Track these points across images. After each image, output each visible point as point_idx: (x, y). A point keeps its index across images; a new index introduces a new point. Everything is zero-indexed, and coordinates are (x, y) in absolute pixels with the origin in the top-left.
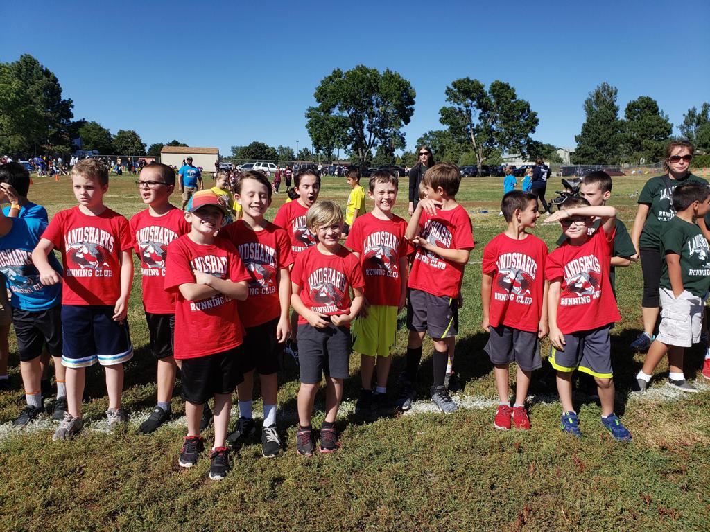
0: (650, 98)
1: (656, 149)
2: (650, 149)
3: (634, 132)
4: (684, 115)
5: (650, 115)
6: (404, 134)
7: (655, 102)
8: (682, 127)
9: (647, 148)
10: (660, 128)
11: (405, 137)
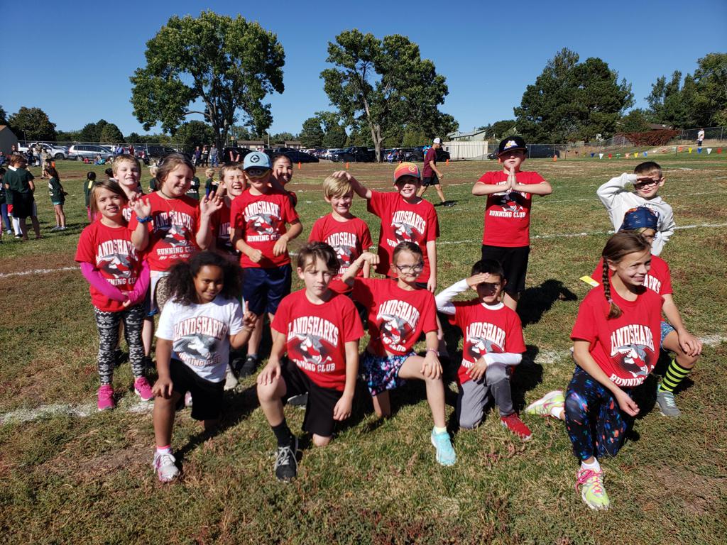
0: (599, 60)
1: (605, 123)
2: (598, 123)
3: (580, 102)
4: (653, 85)
5: (599, 80)
6: (269, 106)
7: (606, 65)
8: (650, 99)
9: (594, 122)
10: (611, 96)
11: (271, 110)
